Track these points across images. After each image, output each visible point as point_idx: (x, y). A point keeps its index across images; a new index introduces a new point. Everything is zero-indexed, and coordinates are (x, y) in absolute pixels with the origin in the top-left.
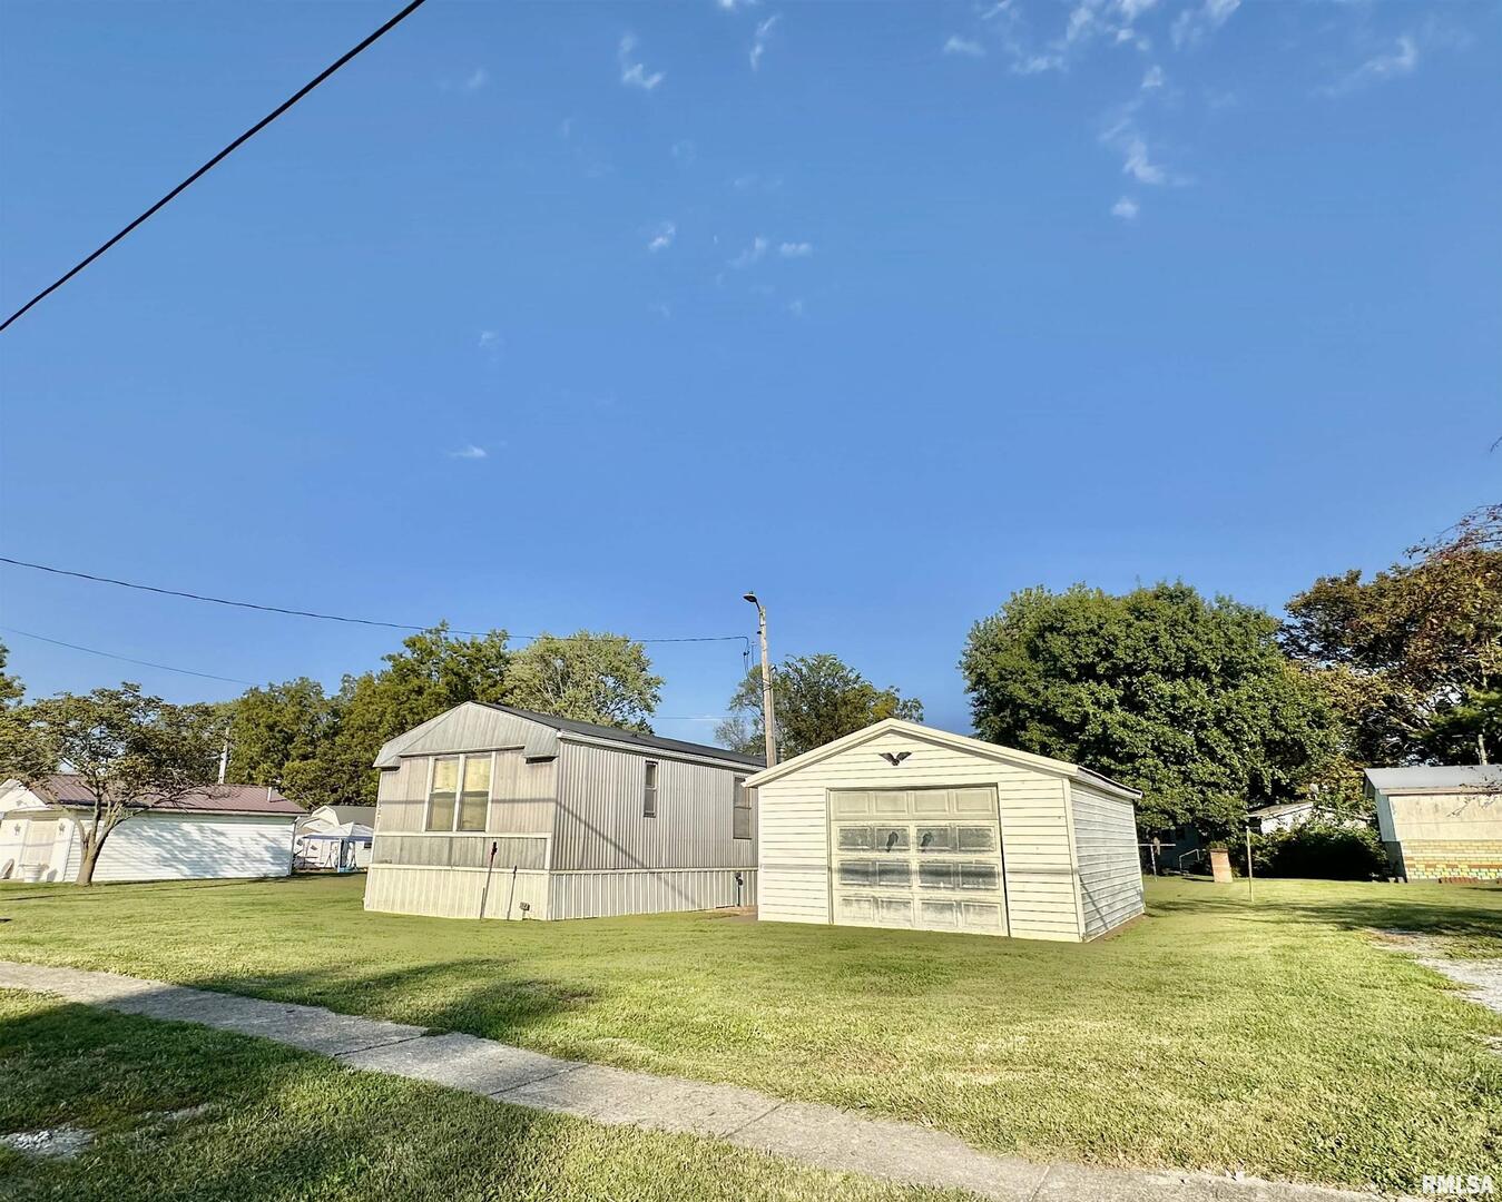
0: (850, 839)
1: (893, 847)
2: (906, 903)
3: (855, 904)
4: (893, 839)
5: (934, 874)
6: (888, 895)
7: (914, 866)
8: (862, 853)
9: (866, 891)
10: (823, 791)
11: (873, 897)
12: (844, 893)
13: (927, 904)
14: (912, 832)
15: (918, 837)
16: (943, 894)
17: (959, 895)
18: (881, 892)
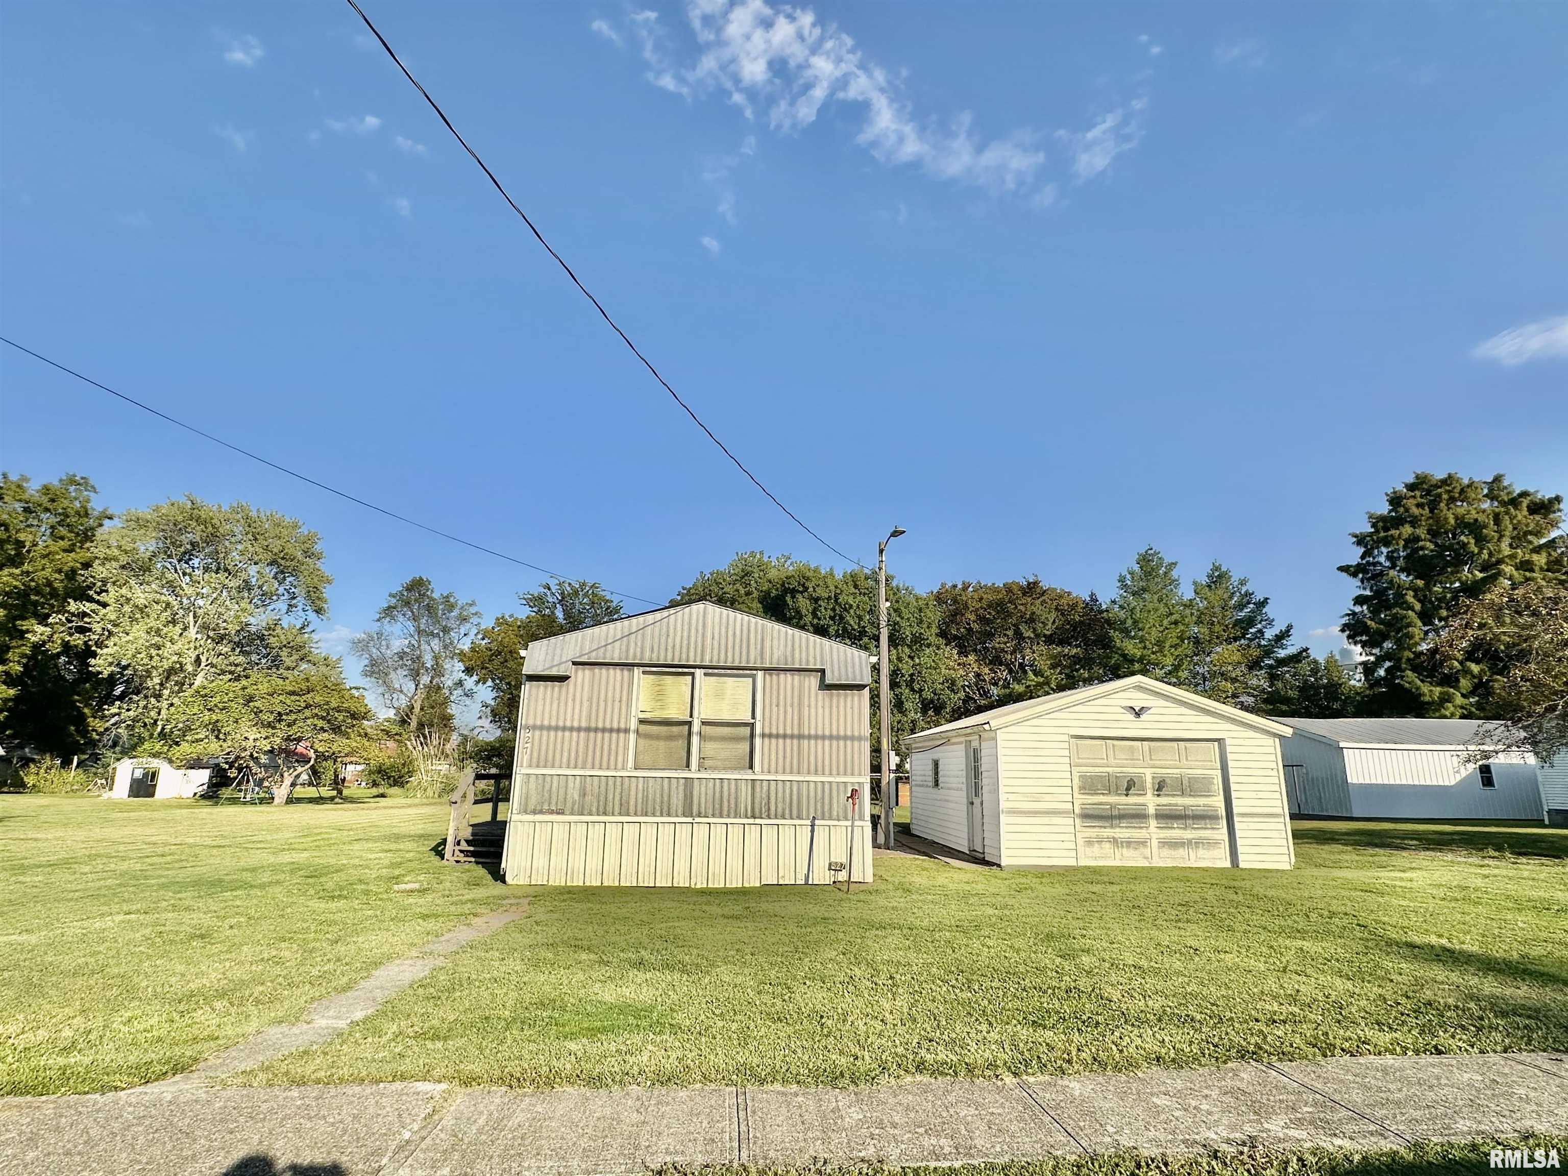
0: (1089, 785)
1: (1130, 792)
2: (1143, 843)
3: (1096, 845)
4: (1130, 786)
5: (1167, 817)
6: (1127, 835)
7: (1151, 811)
8: (1102, 797)
9: (1108, 832)
10: (1066, 738)
11: (1114, 838)
12: (1087, 835)
13: (1164, 844)
14: (1149, 779)
15: (1153, 783)
16: (1177, 833)
17: (1188, 834)
18: (1122, 833)
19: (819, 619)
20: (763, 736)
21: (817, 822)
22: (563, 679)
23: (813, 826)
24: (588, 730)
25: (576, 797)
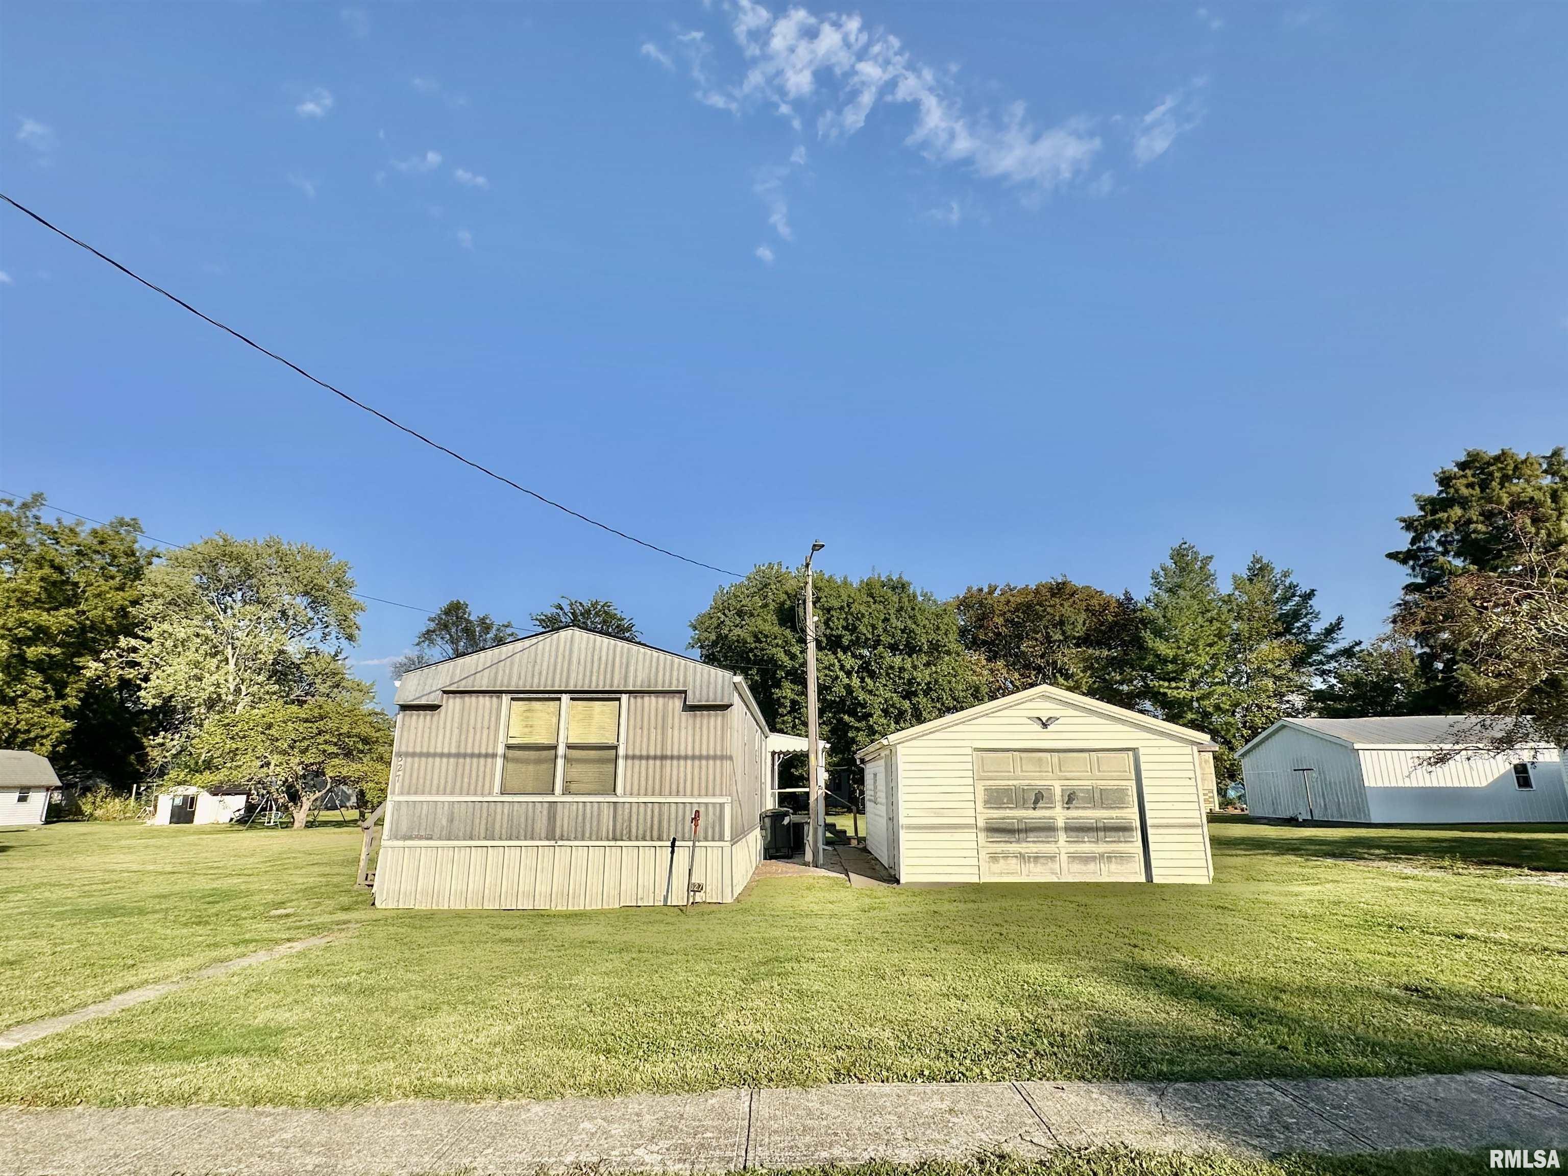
0: (996, 798)
1: (1038, 805)
2: (1052, 858)
3: (1002, 861)
4: (1039, 798)
5: (1076, 830)
6: (1035, 850)
7: (1060, 823)
8: (1008, 811)
9: (1014, 848)
10: (969, 751)
11: (1020, 853)
12: (990, 850)
13: (1074, 858)
14: (1058, 792)
15: (1062, 796)
16: (1087, 847)
17: (1101, 848)
18: (1030, 847)
19: (832, 629)
20: (627, 757)
21: (677, 843)
22: (434, 708)
23: (673, 846)
24: (458, 755)
25: (444, 822)
